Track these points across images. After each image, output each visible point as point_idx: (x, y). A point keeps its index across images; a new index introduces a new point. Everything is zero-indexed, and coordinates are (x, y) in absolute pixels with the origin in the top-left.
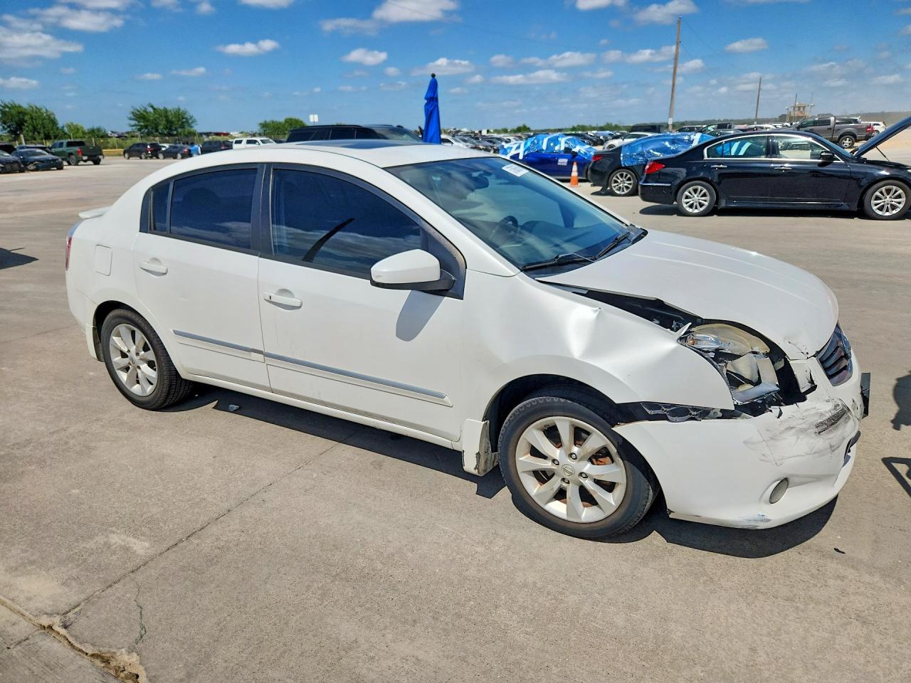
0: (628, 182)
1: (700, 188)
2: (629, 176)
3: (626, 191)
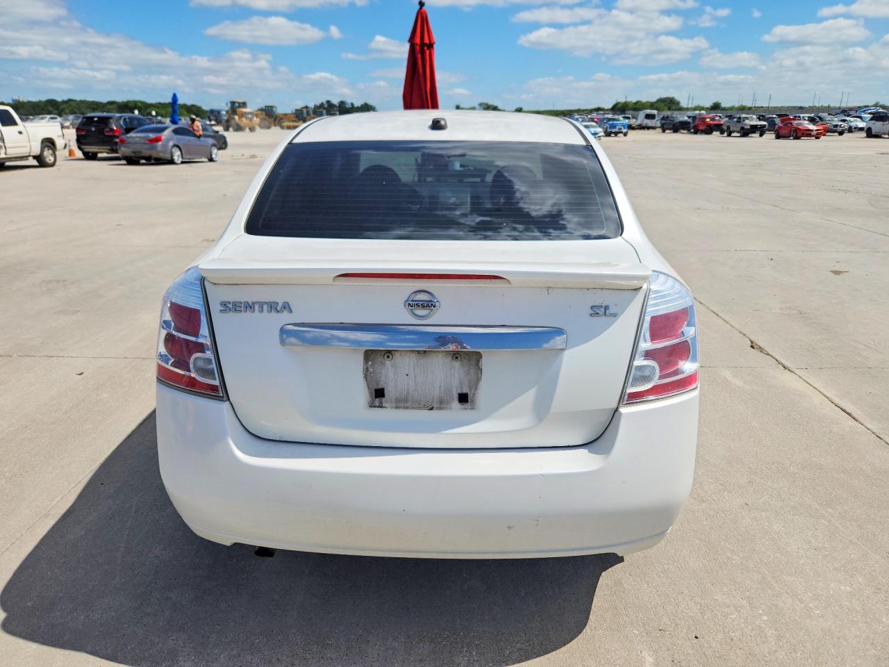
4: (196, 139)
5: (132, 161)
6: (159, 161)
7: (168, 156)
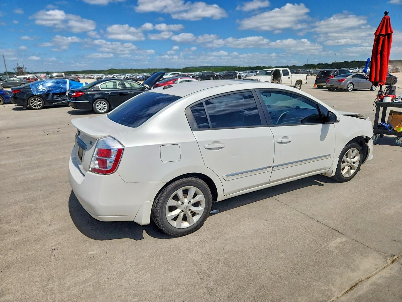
0: (39, 102)
1: (102, 102)
2: (39, 99)
3: (39, 107)
4: (365, 79)
5: (331, 89)
6: (341, 90)
7: (345, 88)
